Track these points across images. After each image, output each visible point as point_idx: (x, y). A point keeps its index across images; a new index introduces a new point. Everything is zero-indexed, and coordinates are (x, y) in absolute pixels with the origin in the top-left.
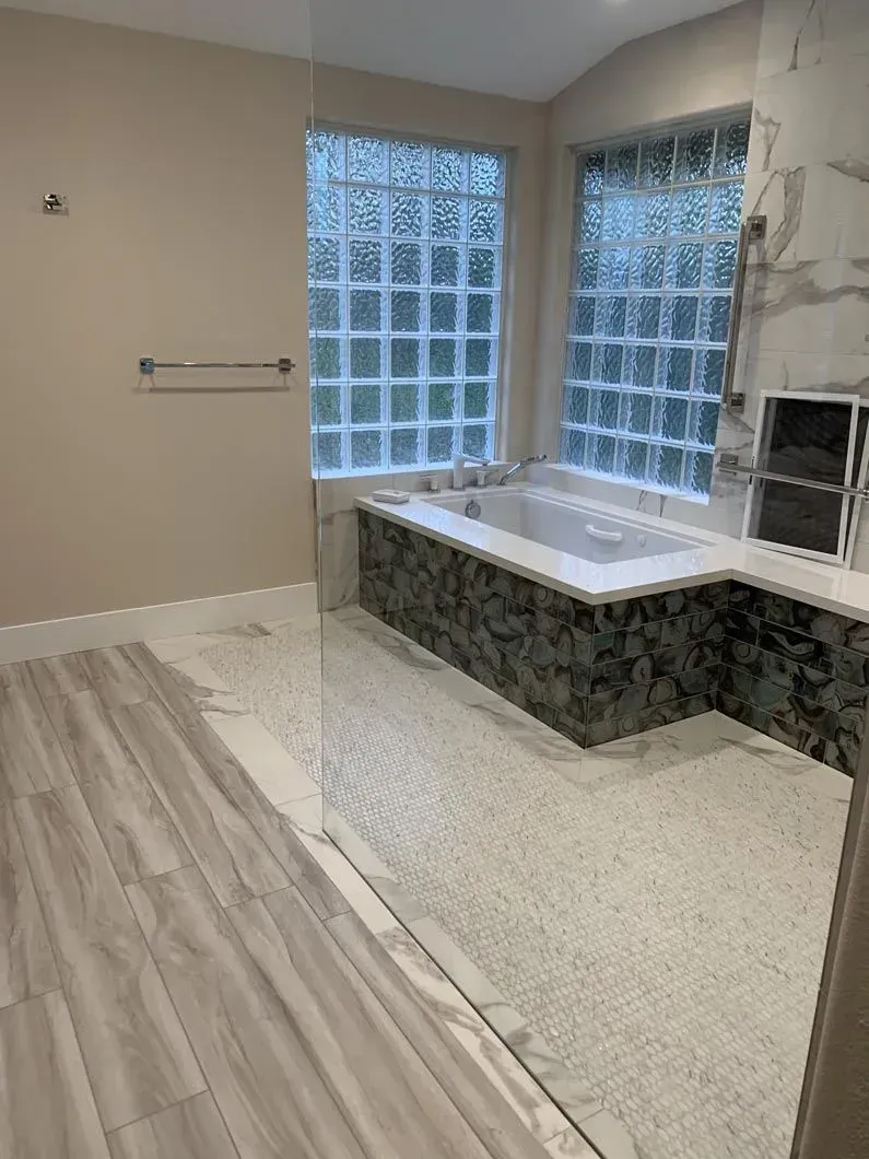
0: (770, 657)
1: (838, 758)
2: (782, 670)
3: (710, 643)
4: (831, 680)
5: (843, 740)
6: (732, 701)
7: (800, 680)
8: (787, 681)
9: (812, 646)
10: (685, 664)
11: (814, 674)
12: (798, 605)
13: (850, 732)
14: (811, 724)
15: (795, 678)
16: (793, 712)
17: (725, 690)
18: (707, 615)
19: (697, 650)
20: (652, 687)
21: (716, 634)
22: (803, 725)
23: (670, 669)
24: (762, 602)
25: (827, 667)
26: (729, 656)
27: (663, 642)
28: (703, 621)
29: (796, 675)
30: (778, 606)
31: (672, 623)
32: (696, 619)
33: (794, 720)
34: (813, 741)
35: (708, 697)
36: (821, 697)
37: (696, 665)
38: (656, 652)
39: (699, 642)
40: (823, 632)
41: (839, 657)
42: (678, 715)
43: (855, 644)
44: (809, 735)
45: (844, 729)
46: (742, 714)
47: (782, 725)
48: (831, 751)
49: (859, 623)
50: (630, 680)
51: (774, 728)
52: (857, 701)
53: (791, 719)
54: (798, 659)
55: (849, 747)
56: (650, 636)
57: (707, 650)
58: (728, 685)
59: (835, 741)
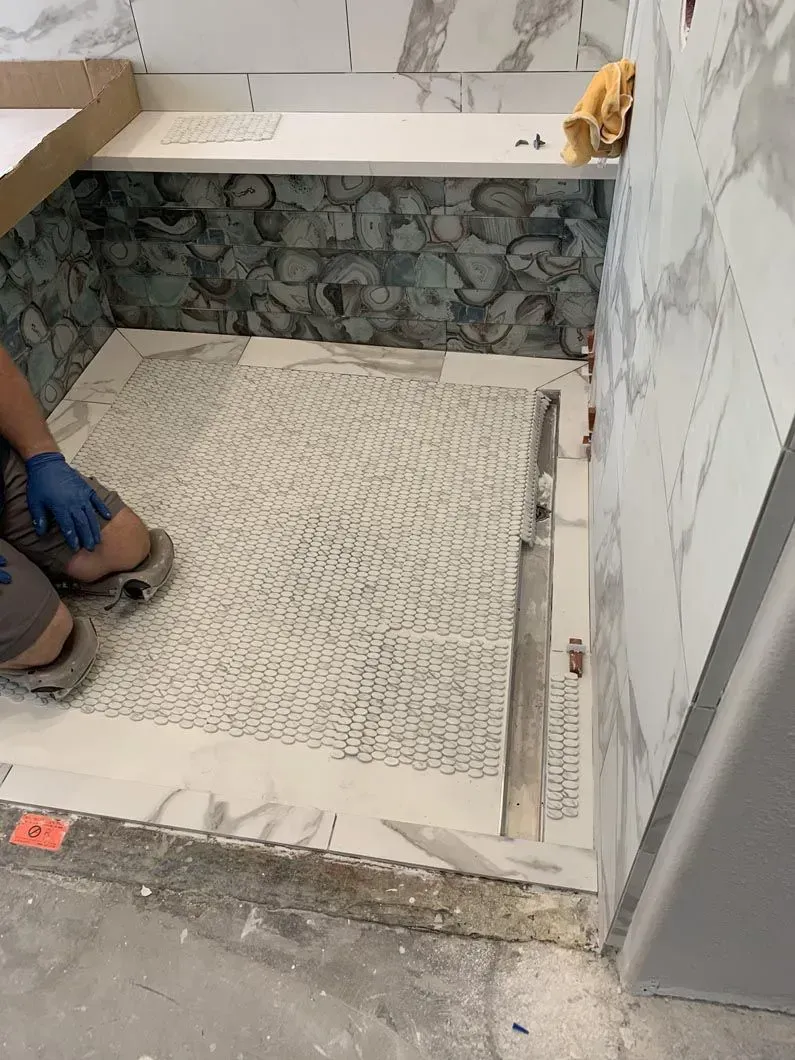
0: (151, 249)
1: (262, 325)
2: (171, 256)
3: (80, 258)
4: (227, 249)
5: (261, 306)
6: (131, 312)
7: (194, 260)
8: (180, 266)
9: (193, 220)
10: (69, 295)
11: (208, 250)
12: (158, 177)
13: (265, 295)
14: (223, 302)
15: (189, 262)
16: (201, 297)
17: (118, 302)
18: (65, 227)
19: (73, 271)
20: (52, 338)
21: (82, 245)
22: (215, 306)
23: (59, 308)
24: (117, 187)
25: (218, 236)
26: (105, 263)
27: (39, 281)
28: (63, 237)
29: (188, 258)
30: (137, 185)
31: (36, 254)
32: (56, 237)
33: (205, 305)
34: (232, 318)
35: (104, 317)
36: (223, 271)
37: (80, 291)
38: (37, 298)
39: (68, 260)
40: (200, 198)
41: (227, 221)
42: (89, 352)
43: (238, 201)
44: (225, 312)
45: (257, 295)
46: (148, 321)
47: (197, 316)
48: (254, 322)
49: (234, 176)
50: (27, 345)
51: (188, 321)
52: (262, 261)
53: (201, 304)
54: (184, 239)
55: (269, 311)
56: (21, 283)
57: (82, 267)
58: (118, 296)
59: (254, 309)
